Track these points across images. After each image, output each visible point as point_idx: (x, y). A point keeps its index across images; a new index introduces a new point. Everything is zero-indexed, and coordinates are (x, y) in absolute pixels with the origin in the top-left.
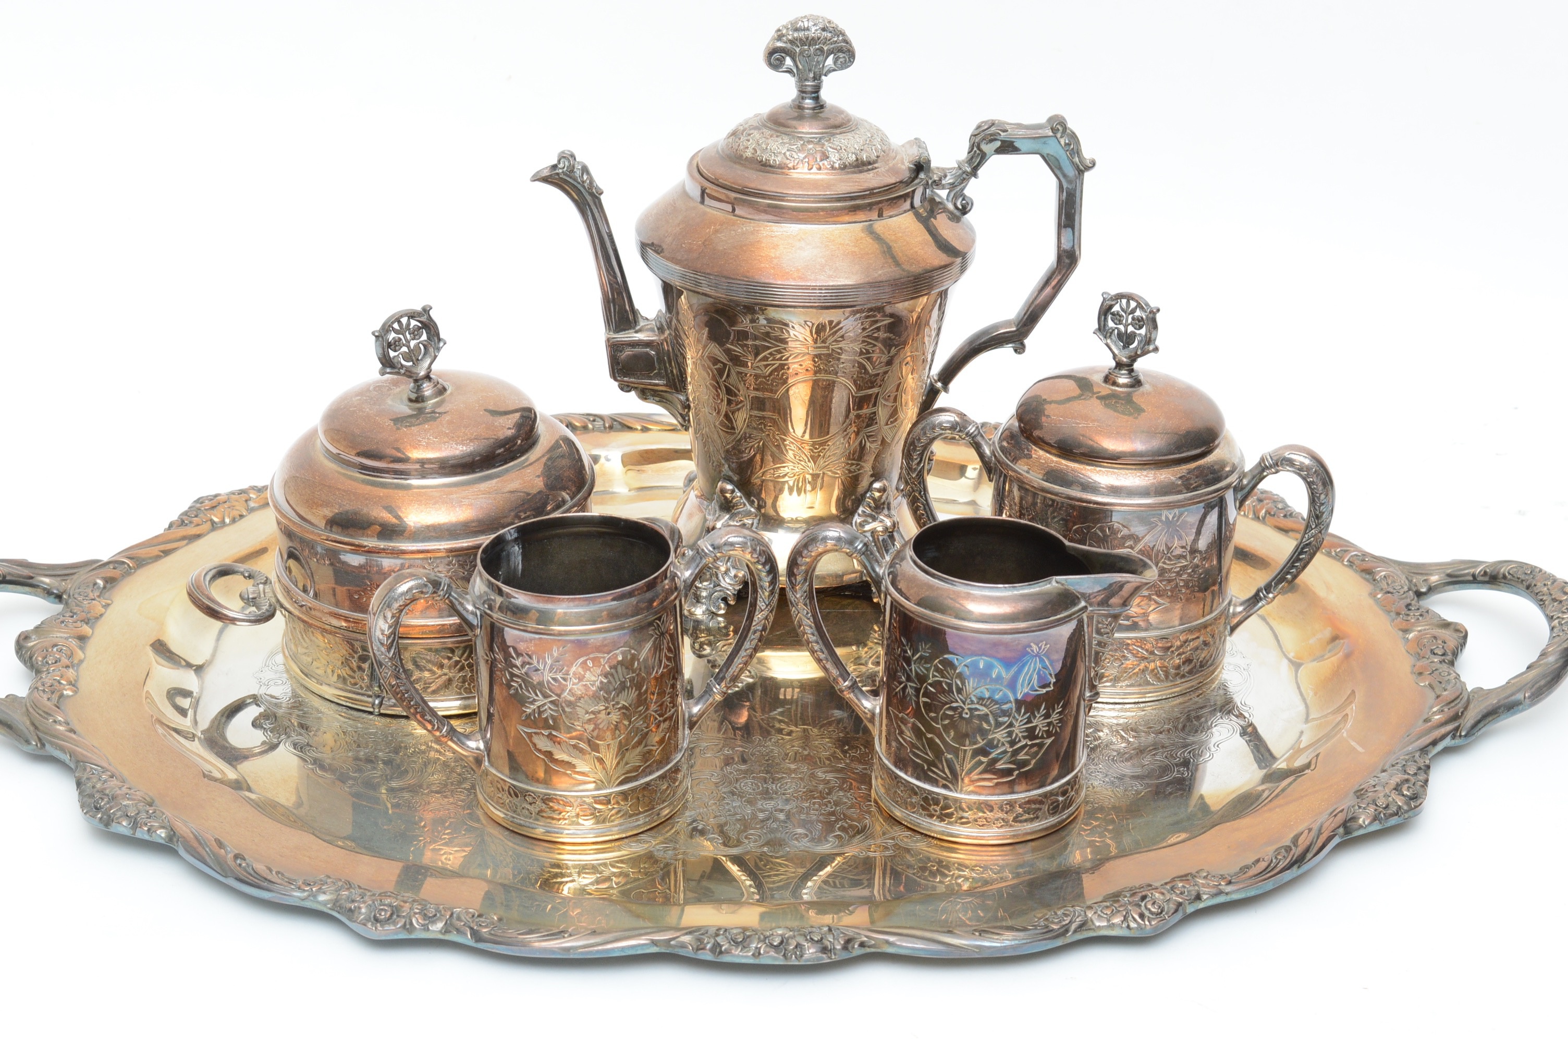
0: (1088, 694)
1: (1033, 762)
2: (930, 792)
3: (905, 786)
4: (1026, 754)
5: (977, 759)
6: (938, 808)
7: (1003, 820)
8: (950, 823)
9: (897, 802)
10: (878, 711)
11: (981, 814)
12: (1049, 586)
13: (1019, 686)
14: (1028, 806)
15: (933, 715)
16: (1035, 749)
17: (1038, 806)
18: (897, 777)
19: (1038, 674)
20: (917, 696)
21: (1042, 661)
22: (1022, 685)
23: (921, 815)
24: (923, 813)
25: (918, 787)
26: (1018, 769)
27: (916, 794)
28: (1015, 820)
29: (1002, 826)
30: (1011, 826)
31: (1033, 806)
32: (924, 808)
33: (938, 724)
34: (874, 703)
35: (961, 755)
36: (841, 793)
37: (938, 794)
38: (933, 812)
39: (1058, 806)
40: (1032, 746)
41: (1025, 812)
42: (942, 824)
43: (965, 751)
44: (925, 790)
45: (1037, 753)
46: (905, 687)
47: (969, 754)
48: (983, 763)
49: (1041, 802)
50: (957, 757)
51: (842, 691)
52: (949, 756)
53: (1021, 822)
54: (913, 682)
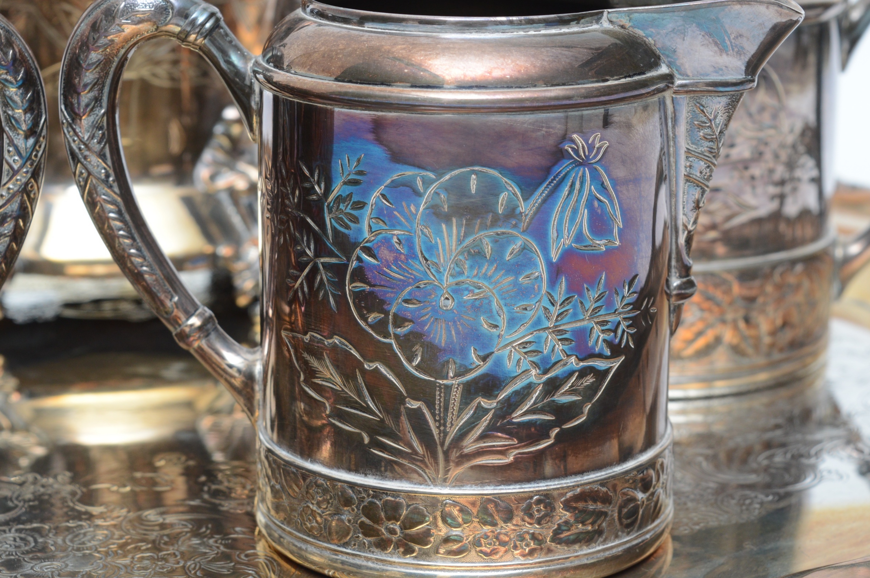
0: (675, 282)
1: (587, 408)
2: (379, 492)
3: (325, 491)
4: (572, 391)
5: (475, 403)
6: (396, 526)
7: (534, 537)
8: (424, 555)
9: (309, 532)
10: (258, 369)
11: (487, 529)
12: (595, 27)
13: (552, 233)
14: (580, 505)
15: (373, 317)
16: (589, 380)
17: (599, 506)
18: (307, 474)
19: (589, 205)
20: (341, 285)
21: (596, 177)
22: (559, 232)
23: (362, 546)
24: (366, 540)
25: (352, 485)
26: (558, 423)
27: (348, 502)
28: (555, 539)
29: (532, 552)
30: (550, 551)
31: (591, 506)
32: (368, 531)
33: (387, 335)
34: (250, 357)
35: (439, 398)
36: (195, 541)
37: (395, 493)
38: (386, 535)
39: (634, 512)
40: (583, 373)
41: (577, 521)
42: (408, 559)
43: (448, 388)
44: (366, 488)
45: (593, 389)
46: (315, 270)
47: (456, 396)
48: (487, 411)
49: (606, 500)
50: (431, 406)
51: (184, 336)
52: (414, 405)
53: (569, 542)
54: (331, 254)
